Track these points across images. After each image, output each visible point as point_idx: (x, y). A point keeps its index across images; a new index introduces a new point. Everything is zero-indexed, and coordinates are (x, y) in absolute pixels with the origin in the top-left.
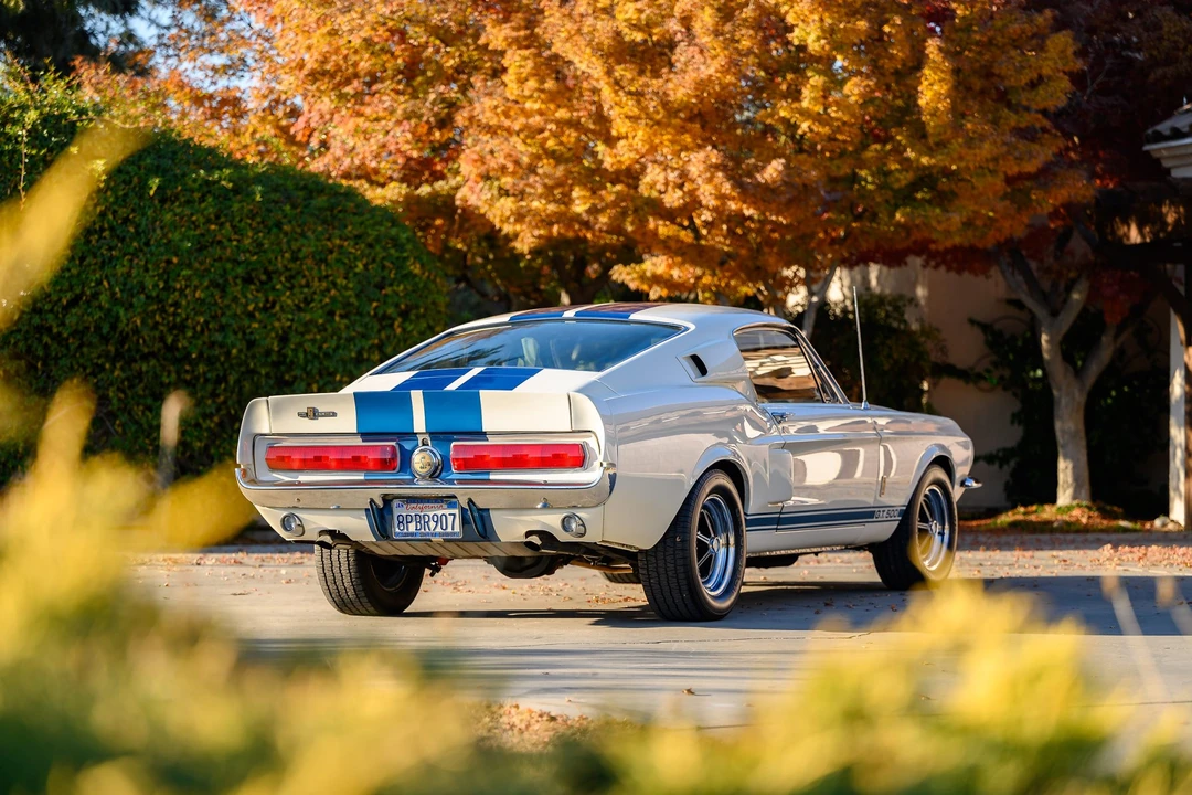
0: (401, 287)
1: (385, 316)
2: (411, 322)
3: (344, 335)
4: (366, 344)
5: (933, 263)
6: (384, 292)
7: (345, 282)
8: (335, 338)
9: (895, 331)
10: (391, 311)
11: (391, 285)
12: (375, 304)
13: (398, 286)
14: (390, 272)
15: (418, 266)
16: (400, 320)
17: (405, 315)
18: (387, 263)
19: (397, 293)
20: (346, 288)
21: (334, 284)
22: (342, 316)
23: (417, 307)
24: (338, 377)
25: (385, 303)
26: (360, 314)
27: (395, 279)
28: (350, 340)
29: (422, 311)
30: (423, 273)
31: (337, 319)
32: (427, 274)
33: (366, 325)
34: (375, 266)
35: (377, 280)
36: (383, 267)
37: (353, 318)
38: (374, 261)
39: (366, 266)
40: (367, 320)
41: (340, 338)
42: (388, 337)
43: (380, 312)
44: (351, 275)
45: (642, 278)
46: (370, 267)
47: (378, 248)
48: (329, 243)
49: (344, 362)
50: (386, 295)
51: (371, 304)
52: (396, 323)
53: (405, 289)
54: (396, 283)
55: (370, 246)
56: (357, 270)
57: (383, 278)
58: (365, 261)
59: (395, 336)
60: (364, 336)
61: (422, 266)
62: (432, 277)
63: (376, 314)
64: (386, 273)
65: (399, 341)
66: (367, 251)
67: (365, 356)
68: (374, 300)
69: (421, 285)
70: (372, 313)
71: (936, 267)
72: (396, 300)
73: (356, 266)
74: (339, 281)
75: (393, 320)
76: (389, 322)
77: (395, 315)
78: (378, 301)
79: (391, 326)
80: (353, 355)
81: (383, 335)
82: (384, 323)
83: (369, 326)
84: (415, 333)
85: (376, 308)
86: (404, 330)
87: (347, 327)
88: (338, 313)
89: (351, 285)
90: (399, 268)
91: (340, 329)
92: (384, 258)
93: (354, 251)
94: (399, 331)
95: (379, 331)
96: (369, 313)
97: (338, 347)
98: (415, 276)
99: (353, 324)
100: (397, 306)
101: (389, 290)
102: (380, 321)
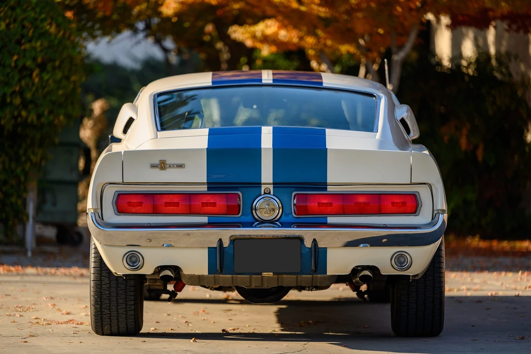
0: (39, 44)
1: (24, 67)
2: (48, 72)
4: (9, 91)
5: (514, 27)
6: (23, 47)
9: (501, 83)
10: (29, 63)
11: (30, 41)
12: (15, 58)
13: (36, 42)
14: (29, 30)
16: (38, 70)
17: (42, 67)
18: (26, 23)
19: (34, 48)
23: (54, 60)
25: (24, 56)
27: (33, 37)
29: (57, 63)
30: (59, 32)
32: (61, 33)
33: (8, 75)
34: (16, 25)
35: (17, 37)
36: (24, 27)
38: (15, 20)
39: (8, 25)
40: (8, 70)
42: (27, 85)
43: (20, 64)
45: (254, 37)
46: (12, 26)
47: (18, 11)
50: (25, 50)
52: (34, 74)
53: (41, 45)
54: (34, 40)
55: (13, 9)
57: (23, 36)
58: (7, 21)
59: (33, 84)
61: (58, 26)
62: (67, 35)
63: (16, 66)
64: (25, 31)
65: (37, 89)
66: (10, 13)
67: (8, 100)
68: (14, 54)
69: (56, 42)
70: (13, 64)
71: (517, 31)
72: (33, 54)
75: (32, 71)
76: (29, 73)
77: (33, 66)
78: (18, 54)
79: (31, 75)
81: (23, 83)
82: (25, 73)
83: (11, 75)
84: (50, 82)
85: (16, 60)
86: (41, 79)
90: (36, 28)
92: (24, 19)
94: (37, 80)
95: (20, 80)
96: (10, 65)
98: (50, 34)
100: (34, 59)
101: (27, 46)
102: (20, 71)
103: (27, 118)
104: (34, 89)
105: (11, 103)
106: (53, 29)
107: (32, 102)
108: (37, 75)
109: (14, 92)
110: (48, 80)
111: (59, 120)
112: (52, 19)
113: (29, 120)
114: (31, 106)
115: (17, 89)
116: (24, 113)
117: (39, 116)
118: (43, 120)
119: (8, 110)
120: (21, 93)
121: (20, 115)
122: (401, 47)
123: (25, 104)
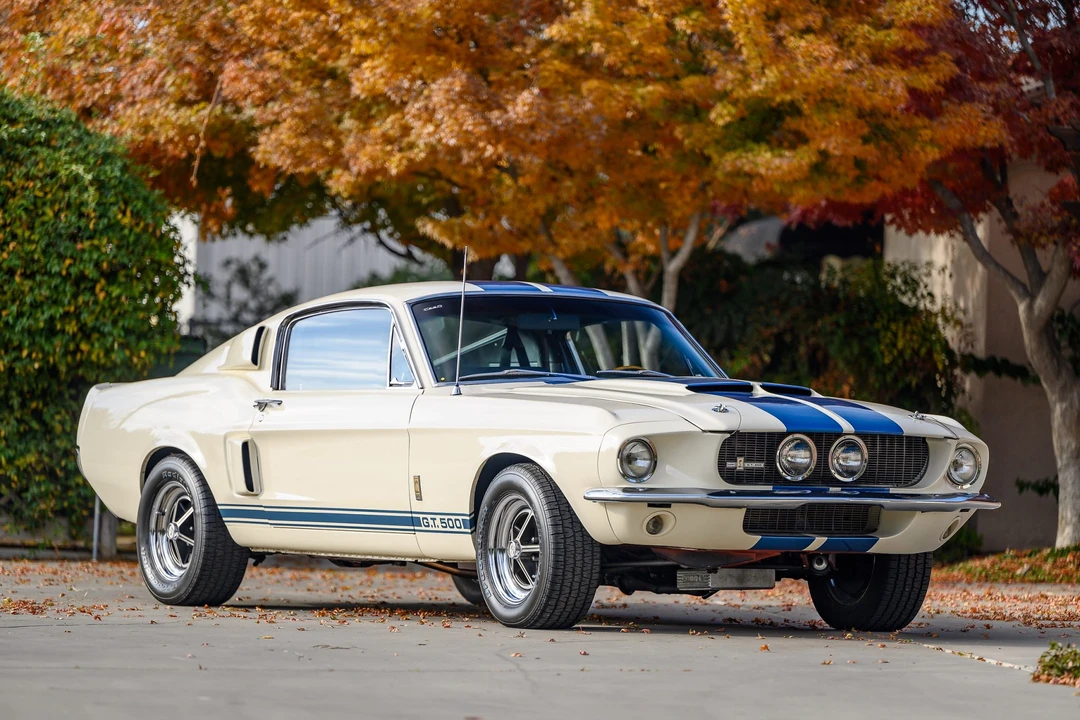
1: (82, 277)
2: (120, 285)
3: (28, 299)
4: (58, 312)
6: (79, 246)
7: (27, 234)
8: (17, 303)
10: (89, 271)
11: (91, 238)
12: (68, 262)
15: (128, 214)
16: (103, 281)
17: (111, 276)
19: (97, 249)
20: (30, 241)
21: (14, 236)
22: (24, 276)
23: (126, 266)
24: (25, 353)
25: (81, 260)
26: (49, 274)
27: (95, 231)
28: (36, 306)
30: (137, 224)
31: (17, 279)
32: (142, 225)
33: (56, 287)
37: (38, 278)
39: (57, 215)
40: (56, 281)
41: (22, 303)
42: (87, 304)
43: (74, 270)
44: (37, 223)
47: (73, 192)
48: (9, 184)
49: (30, 332)
50: (82, 251)
51: (64, 261)
52: (98, 288)
54: (98, 235)
56: (45, 218)
58: (57, 207)
59: (96, 302)
60: (56, 302)
61: (136, 215)
63: (69, 274)
65: (103, 308)
67: (59, 327)
68: (66, 257)
69: (132, 239)
70: (64, 273)
72: (96, 256)
73: (44, 214)
74: (19, 232)
75: (95, 282)
76: (89, 285)
77: (96, 275)
78: (72, 257)
79: (92, 289)
80: (42, 325)
81: (81, 299)
82: (83, 285)
83: (61, 289)
84: (123, 299)
86: (108, 294)
87: (31, 289)
88: (19, 272)
89: (35, 237)
90: (101, 217)
91: (23, 292)
92: (81, 204)
93: (41, 194)
94: (102, 296)
95: (75, 296)
96: (60, 273)
97: (20, 315)
98: (123, 227)
99: (40, 285)
100: (97, 265)
101: (87, 244)
102: (77, 283)
103: (90, 353)
104: (98, 309)
105: (63, 331)
106: (126, 220)
107: (95, 329)
108: (102, 290)
109: (66, 314)
110: (119, 297)
111: (139, 357)
112: (126, 203)
113: (94, 357)
114: (95, 336)
115: (72, 309)
116: (84, 347)
117: (108, 351)
118: (113, 356)
119: (58, 341)
120: (77, 315)
121: (78, 349)
122: (673, 254)
123: (85, 333)
